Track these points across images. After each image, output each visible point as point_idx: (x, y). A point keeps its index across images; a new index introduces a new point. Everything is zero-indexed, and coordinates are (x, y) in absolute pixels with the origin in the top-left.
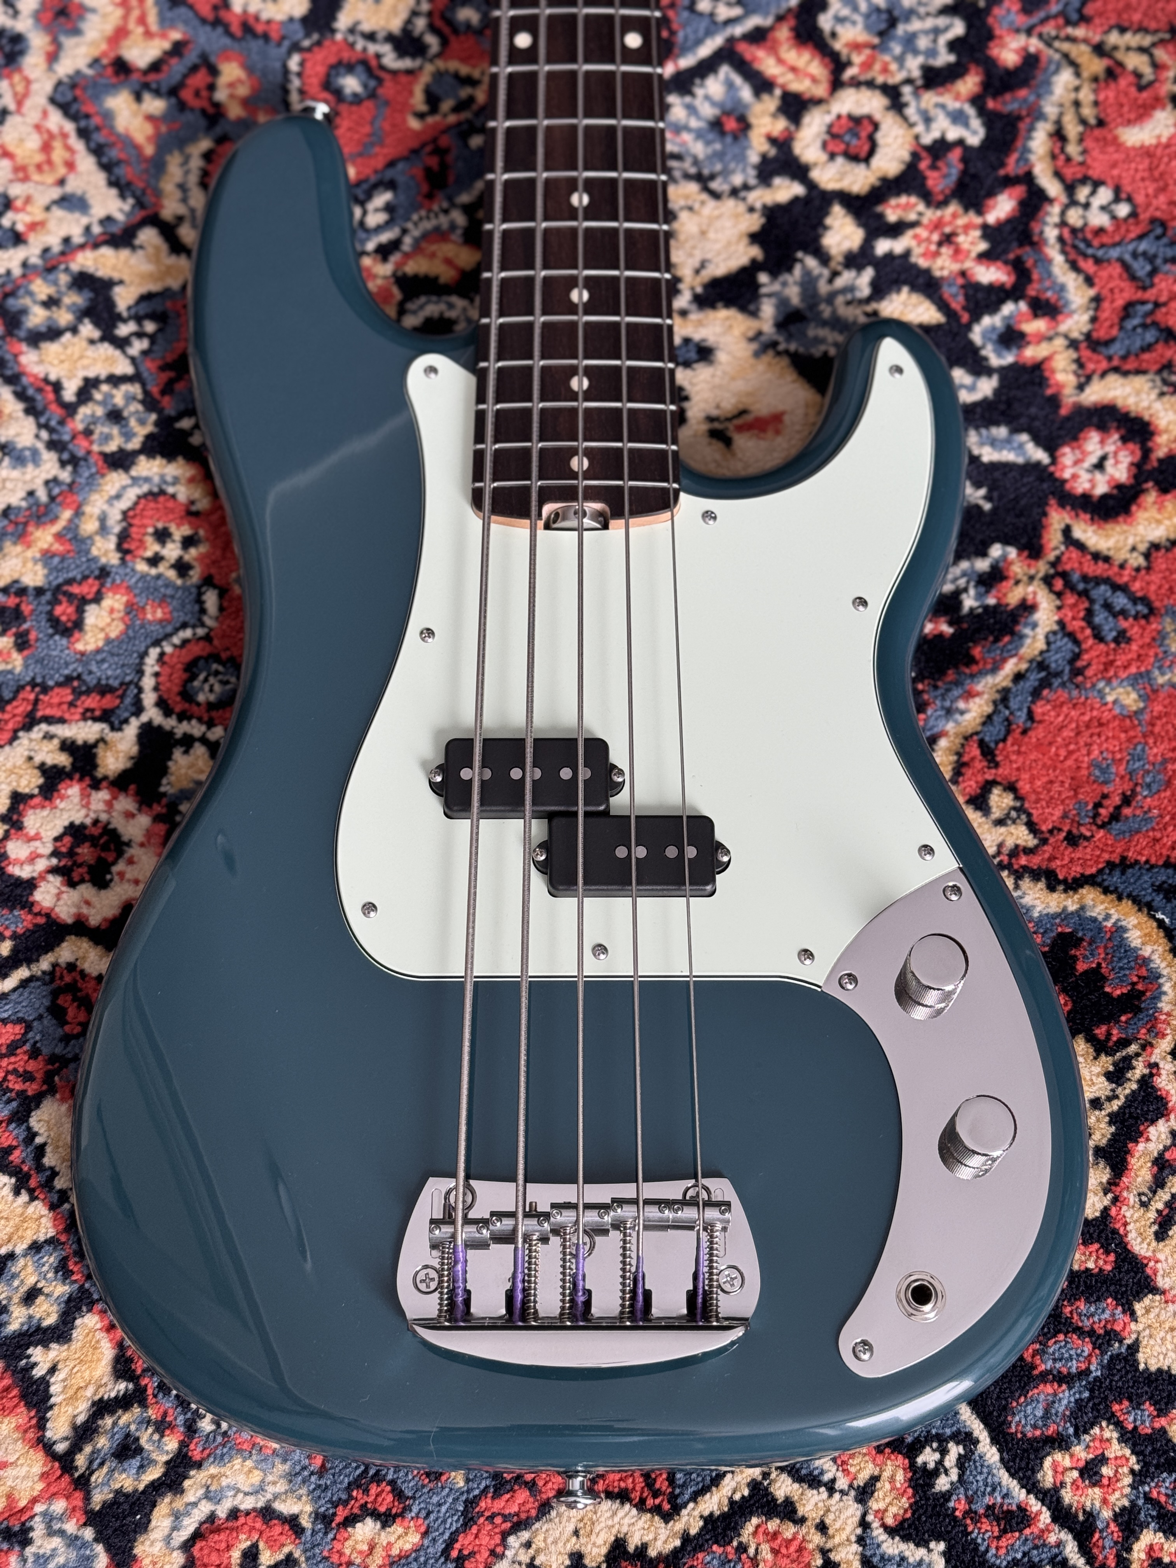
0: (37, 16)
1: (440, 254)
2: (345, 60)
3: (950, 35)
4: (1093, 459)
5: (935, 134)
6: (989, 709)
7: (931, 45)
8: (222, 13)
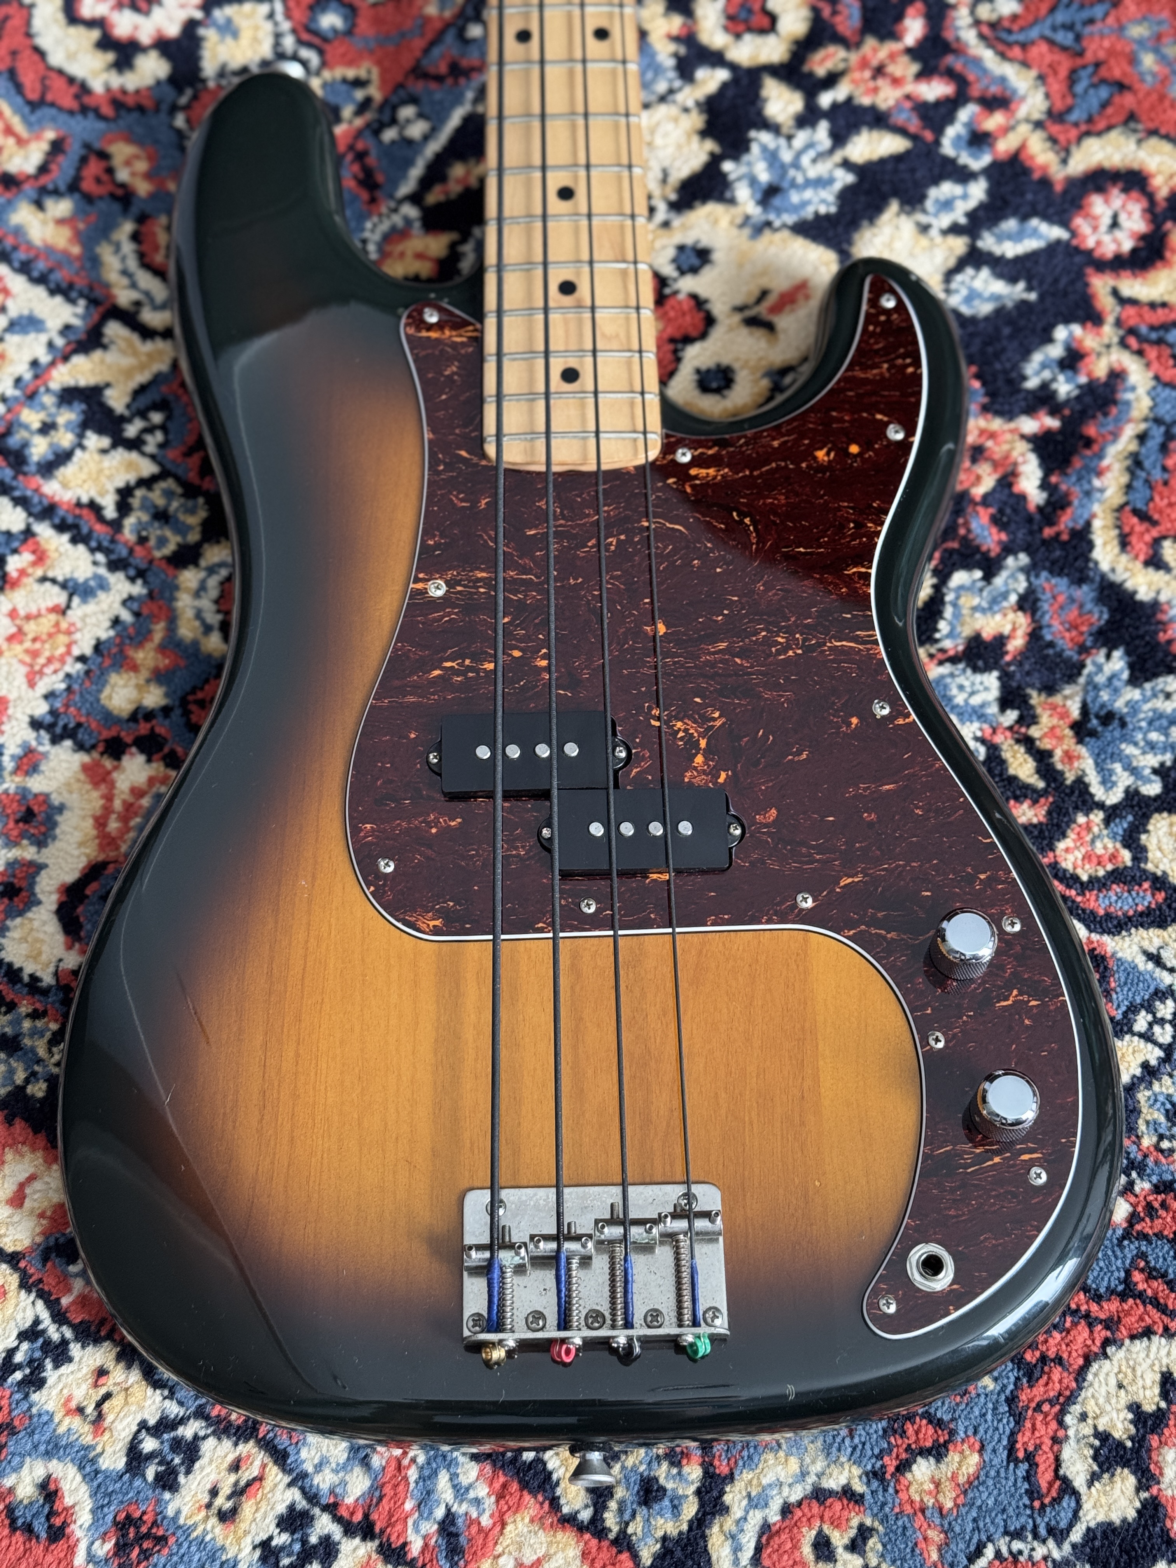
4: (1106, 221)
6: (1125, 479)
8: (86, 100)
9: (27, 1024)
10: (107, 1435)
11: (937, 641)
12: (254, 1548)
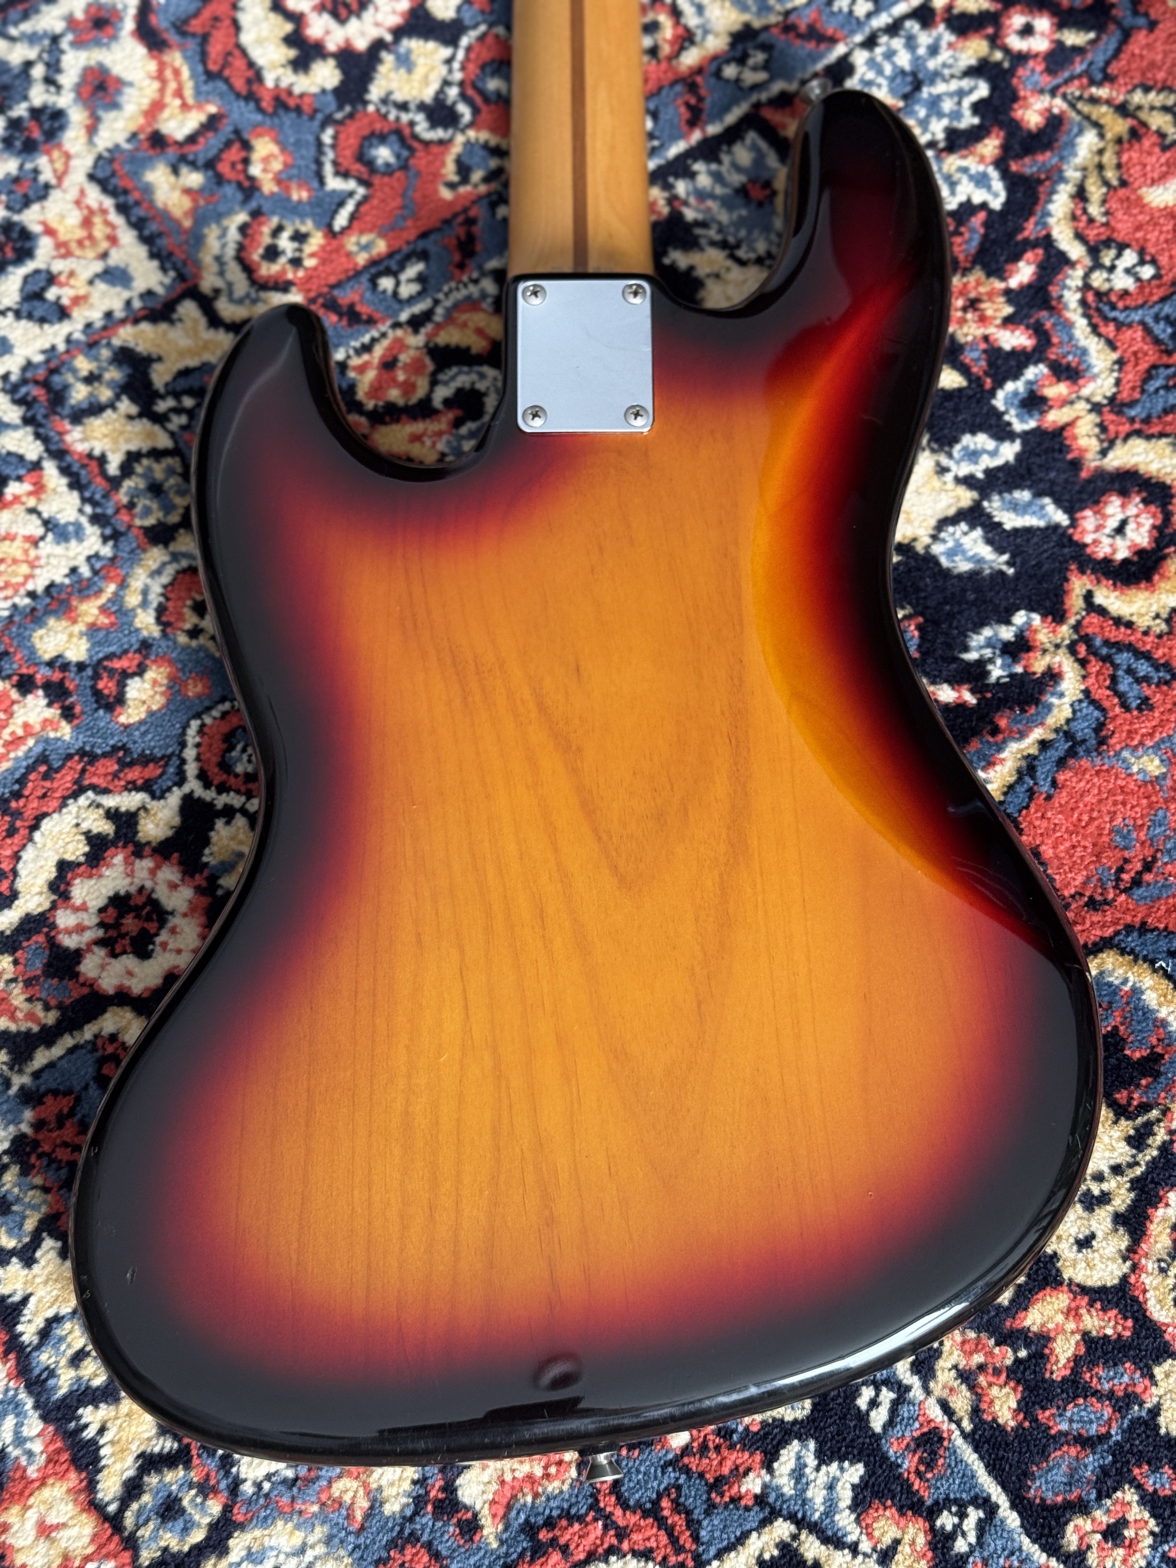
0: (78, 89)
1: (471, 324)
2: (378, 132)
3: (974, 97)
4: (1114, 524)
5: (961, 198)
6: (1011, 778)
7: (955, 108)
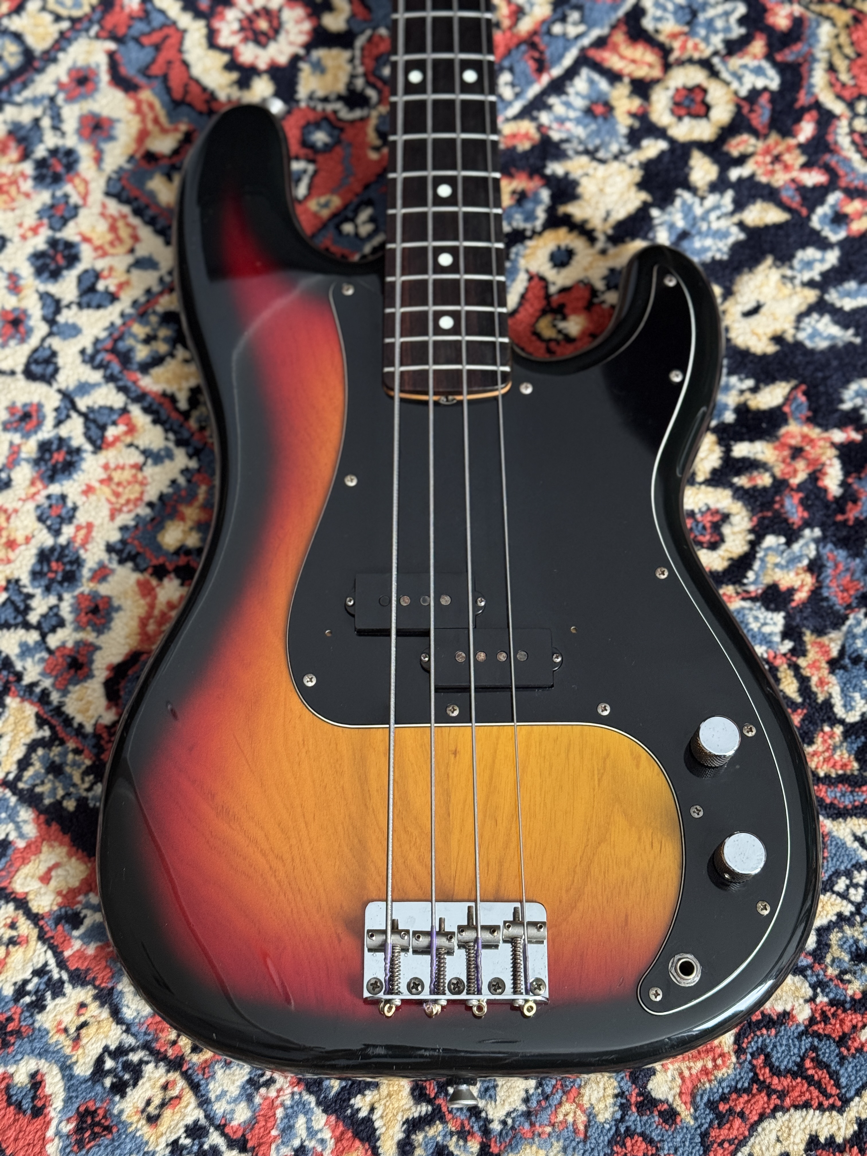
8: (213, 105)
9: (70, 757)
10: (80, 1051)
11: (745, 585)
12: (167, 1145)
